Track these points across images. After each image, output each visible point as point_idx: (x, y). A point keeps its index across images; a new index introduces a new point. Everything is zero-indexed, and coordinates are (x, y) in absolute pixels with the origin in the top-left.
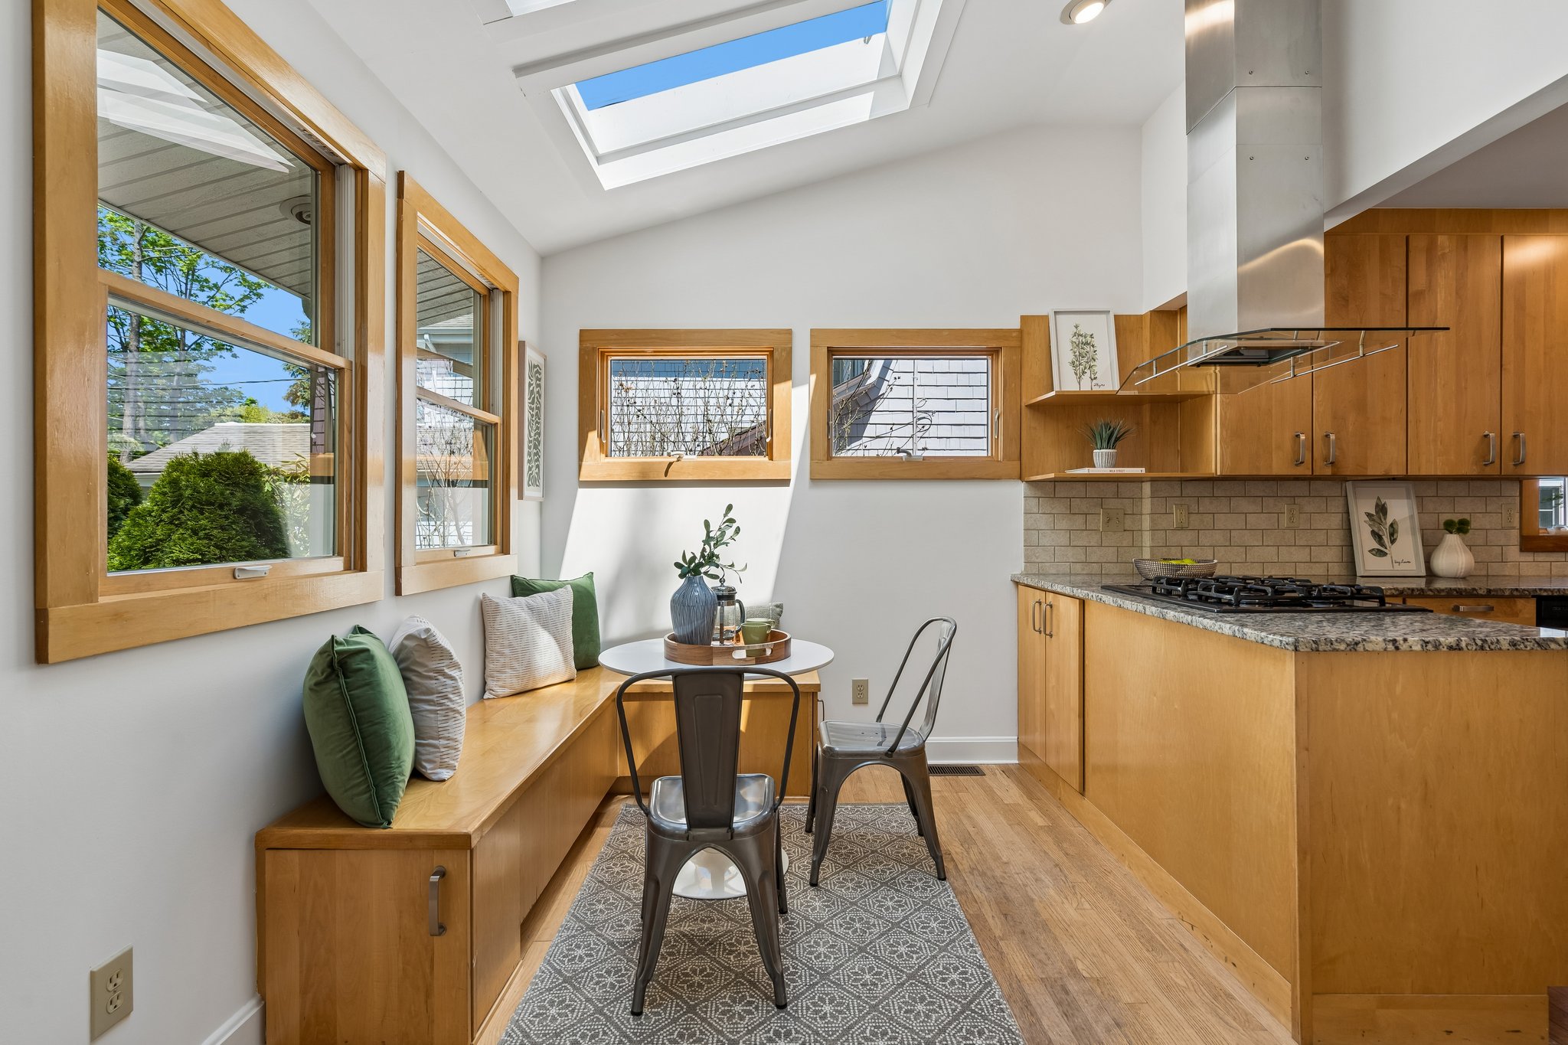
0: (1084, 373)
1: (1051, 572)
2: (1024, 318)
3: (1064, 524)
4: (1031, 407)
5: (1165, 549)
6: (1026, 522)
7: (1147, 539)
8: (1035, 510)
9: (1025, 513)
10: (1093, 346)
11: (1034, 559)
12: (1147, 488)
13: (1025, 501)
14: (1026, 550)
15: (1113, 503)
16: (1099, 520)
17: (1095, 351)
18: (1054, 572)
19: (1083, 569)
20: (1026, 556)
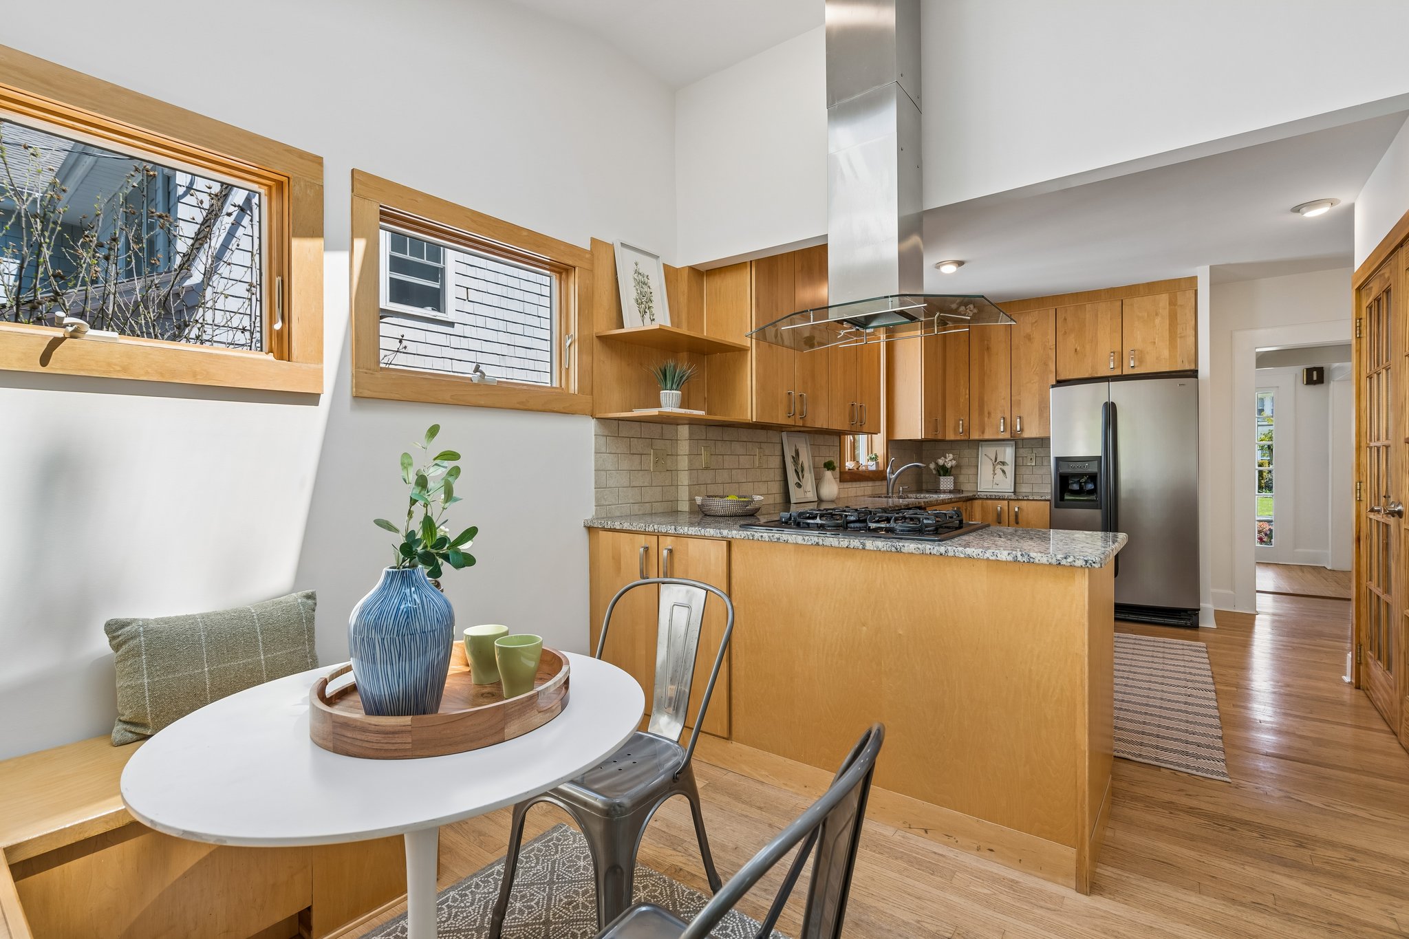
0: (645, 312)
1: (616, 515)
2: (594, 241)
3: (625, 465)
4: (600, 338)
5: (697, 487)
6: (596, 461)
7: (684, 479)
8: (603, 450)
9: (596, 453)
10: (649, 287)
11: (603, 502)
12: (684, 431)
13: (596, 438)
14: (596, 492)
15: (659, 444)
16: (650, 460)
17: (651, 293)
18: (618, 514)
19: (639, 510)
20: (597, 500)
